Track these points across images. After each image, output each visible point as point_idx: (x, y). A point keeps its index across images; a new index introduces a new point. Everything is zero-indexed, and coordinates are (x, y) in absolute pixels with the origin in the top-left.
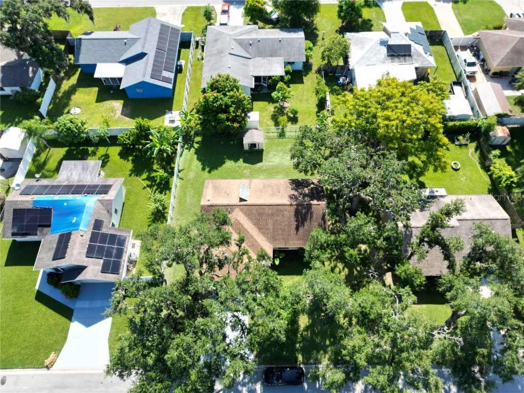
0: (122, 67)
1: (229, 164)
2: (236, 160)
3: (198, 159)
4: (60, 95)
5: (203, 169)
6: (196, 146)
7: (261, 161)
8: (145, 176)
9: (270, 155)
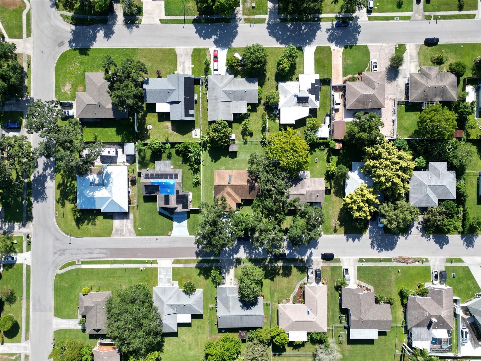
0: (168, 105)
1: (223, 158)
2: (226, 157)
3: (209, 156)
4: (140, 117)
5: (212, 161)
6: (208, 148)
7: (236, 157)
8: (188, 164)
9: (240, 154)
